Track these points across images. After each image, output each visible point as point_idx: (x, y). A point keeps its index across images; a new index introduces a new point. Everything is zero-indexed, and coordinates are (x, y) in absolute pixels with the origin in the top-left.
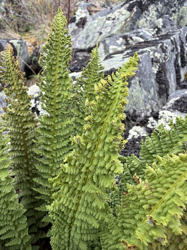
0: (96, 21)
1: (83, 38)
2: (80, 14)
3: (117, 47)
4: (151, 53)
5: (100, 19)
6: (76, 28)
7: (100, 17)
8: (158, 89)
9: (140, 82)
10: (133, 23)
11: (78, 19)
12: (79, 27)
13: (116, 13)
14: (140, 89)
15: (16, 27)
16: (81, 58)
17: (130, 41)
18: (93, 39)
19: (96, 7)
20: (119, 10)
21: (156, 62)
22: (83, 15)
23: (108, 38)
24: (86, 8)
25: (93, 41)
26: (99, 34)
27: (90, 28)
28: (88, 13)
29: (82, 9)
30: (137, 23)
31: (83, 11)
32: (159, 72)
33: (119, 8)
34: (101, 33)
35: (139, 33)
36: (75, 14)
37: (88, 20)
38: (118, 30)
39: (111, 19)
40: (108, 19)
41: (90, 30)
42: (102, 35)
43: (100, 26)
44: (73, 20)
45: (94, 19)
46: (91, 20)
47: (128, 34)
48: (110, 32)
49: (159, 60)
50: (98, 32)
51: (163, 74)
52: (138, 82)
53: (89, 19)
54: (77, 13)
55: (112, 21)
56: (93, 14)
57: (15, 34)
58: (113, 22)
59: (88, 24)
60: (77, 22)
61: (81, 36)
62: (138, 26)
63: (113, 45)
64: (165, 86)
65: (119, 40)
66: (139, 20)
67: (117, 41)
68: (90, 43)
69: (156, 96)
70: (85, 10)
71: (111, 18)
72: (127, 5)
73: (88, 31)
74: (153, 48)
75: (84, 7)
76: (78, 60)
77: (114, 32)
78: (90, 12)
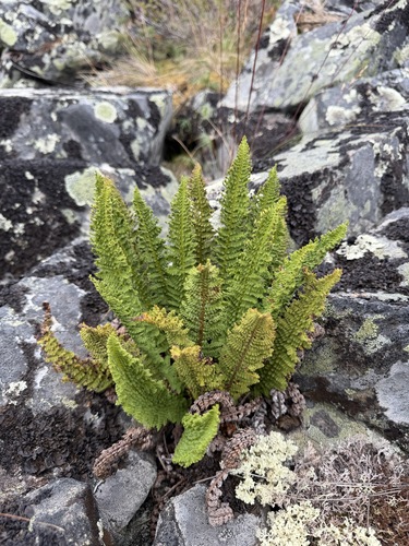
0: (310, 49)
1: (279, 83)
2: (280, 29)
3: (342, 109)
4: (377, 145)
5: (317, 45)
6: (268, 60)
7: (317, 41)
8: (382, 203)
9: (346, 192)
10: (386, 55)
11: (273, 40)
12: (273, 60)
13: (352, 34)
14: (344, 202)
15: (150, 51)
16: (270, 128)
17: (373, 98)
18: (297, 89)
19: (313, 13)
20: (358, 27)
21: (384, 159)
22: (285, 34)
23: (327, 90)
24: (291, 16)
25: (298, 93)
26: (311, 78)
27: (296, 62)
28: (295, 29)
29: (283, 19)
30: (395, 54)
31: (286, 23)
32: (387, 176)
33: (360, 23)
34: (315, 77)
35: (394, 78)
36: (268, 30)
37: (292, 44)
38: (350, 73)
39: (339, 46)
40: (334, 46)
41: (295, 69)
42: (318, 82)
43: (315, 60)
44: (264, 43)
45: (305, 44)
46: (300, 45)
47: (369, 80)
48: (334, 76)
49: (390, 156)
50: (310, 74)
51: (395, 179)
52: (342, 193)
53: (296, 42)
54: (273, 28)
55: (342, 51)
56: (306, 30)
57: (147, 65)
58: (342, 55)
59: (293, 53)
60: (270, 48)
61: (276, 80)
62: (396, 61)
63: (336, 104)
64: (396, 198)
65: (349, 93)
66: (401, 48)
67: (346, 97)
68: (292, 97)
69: (376, 213)
70: (290, 22)
71: (339, 43)
72: (377, 18)
73: (291, 70)
74: (383, 136)
75: (288, 14)
76: (265, 131)
77: (342, 76)
78: (300, 27)
